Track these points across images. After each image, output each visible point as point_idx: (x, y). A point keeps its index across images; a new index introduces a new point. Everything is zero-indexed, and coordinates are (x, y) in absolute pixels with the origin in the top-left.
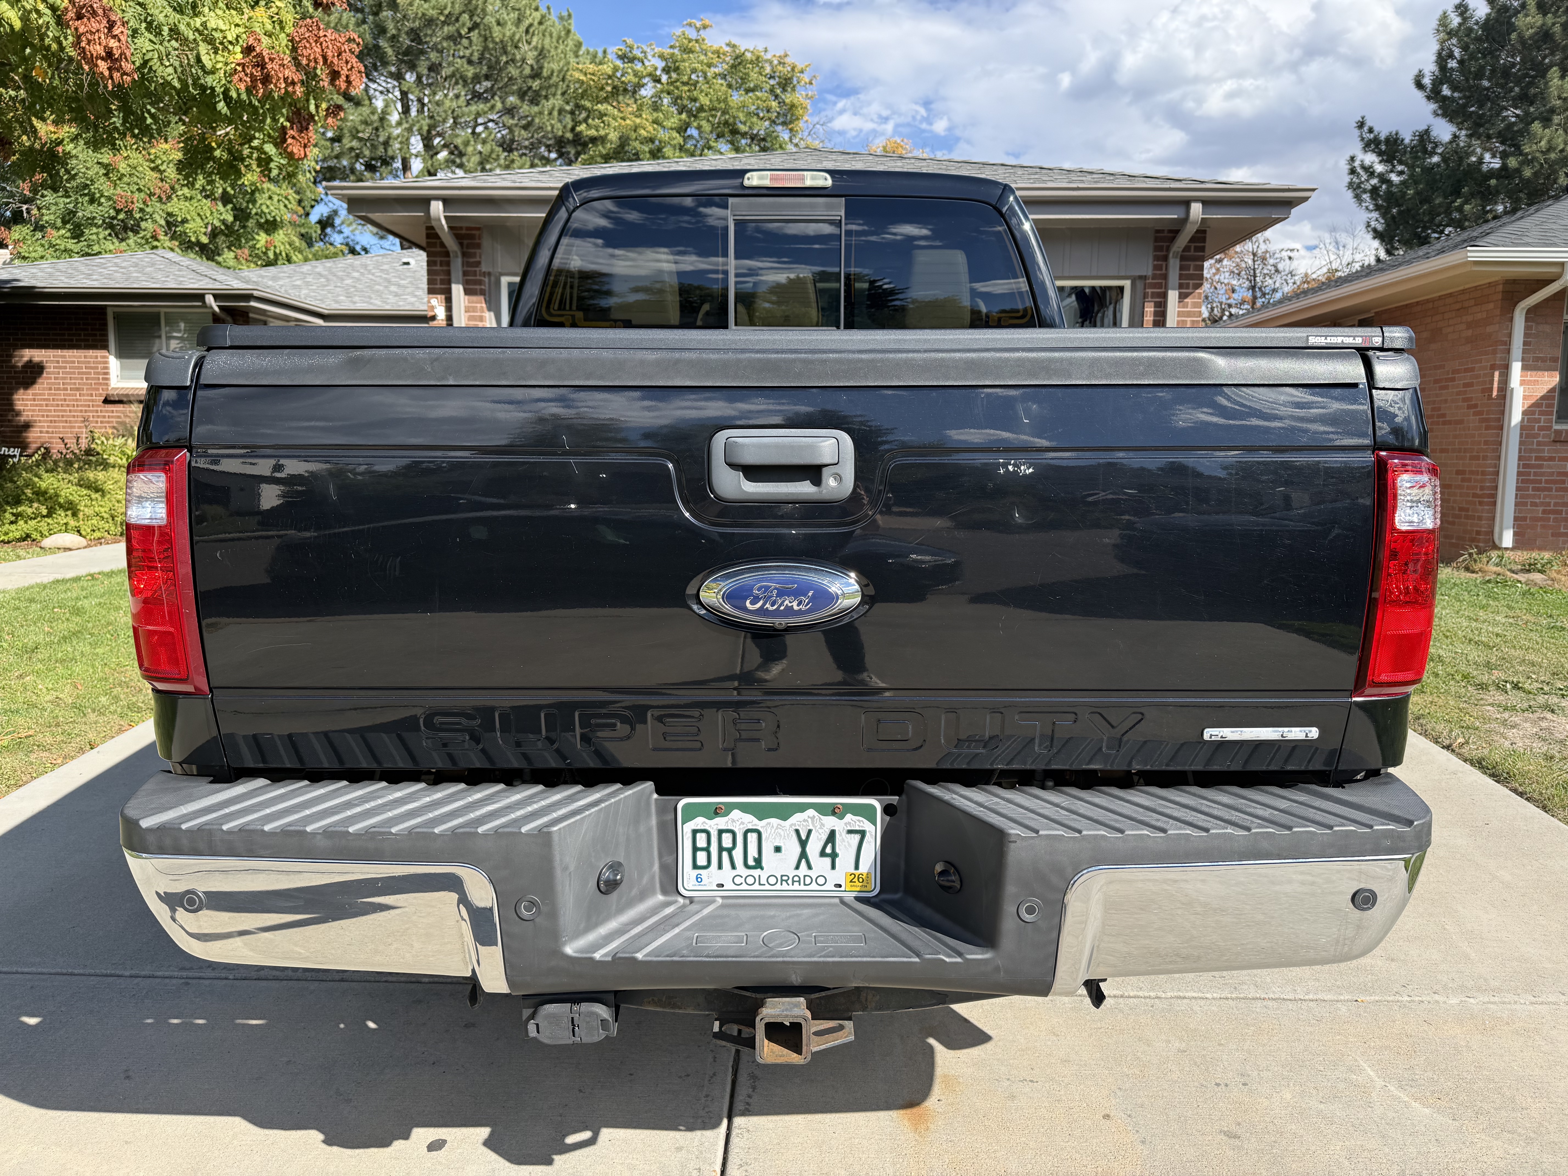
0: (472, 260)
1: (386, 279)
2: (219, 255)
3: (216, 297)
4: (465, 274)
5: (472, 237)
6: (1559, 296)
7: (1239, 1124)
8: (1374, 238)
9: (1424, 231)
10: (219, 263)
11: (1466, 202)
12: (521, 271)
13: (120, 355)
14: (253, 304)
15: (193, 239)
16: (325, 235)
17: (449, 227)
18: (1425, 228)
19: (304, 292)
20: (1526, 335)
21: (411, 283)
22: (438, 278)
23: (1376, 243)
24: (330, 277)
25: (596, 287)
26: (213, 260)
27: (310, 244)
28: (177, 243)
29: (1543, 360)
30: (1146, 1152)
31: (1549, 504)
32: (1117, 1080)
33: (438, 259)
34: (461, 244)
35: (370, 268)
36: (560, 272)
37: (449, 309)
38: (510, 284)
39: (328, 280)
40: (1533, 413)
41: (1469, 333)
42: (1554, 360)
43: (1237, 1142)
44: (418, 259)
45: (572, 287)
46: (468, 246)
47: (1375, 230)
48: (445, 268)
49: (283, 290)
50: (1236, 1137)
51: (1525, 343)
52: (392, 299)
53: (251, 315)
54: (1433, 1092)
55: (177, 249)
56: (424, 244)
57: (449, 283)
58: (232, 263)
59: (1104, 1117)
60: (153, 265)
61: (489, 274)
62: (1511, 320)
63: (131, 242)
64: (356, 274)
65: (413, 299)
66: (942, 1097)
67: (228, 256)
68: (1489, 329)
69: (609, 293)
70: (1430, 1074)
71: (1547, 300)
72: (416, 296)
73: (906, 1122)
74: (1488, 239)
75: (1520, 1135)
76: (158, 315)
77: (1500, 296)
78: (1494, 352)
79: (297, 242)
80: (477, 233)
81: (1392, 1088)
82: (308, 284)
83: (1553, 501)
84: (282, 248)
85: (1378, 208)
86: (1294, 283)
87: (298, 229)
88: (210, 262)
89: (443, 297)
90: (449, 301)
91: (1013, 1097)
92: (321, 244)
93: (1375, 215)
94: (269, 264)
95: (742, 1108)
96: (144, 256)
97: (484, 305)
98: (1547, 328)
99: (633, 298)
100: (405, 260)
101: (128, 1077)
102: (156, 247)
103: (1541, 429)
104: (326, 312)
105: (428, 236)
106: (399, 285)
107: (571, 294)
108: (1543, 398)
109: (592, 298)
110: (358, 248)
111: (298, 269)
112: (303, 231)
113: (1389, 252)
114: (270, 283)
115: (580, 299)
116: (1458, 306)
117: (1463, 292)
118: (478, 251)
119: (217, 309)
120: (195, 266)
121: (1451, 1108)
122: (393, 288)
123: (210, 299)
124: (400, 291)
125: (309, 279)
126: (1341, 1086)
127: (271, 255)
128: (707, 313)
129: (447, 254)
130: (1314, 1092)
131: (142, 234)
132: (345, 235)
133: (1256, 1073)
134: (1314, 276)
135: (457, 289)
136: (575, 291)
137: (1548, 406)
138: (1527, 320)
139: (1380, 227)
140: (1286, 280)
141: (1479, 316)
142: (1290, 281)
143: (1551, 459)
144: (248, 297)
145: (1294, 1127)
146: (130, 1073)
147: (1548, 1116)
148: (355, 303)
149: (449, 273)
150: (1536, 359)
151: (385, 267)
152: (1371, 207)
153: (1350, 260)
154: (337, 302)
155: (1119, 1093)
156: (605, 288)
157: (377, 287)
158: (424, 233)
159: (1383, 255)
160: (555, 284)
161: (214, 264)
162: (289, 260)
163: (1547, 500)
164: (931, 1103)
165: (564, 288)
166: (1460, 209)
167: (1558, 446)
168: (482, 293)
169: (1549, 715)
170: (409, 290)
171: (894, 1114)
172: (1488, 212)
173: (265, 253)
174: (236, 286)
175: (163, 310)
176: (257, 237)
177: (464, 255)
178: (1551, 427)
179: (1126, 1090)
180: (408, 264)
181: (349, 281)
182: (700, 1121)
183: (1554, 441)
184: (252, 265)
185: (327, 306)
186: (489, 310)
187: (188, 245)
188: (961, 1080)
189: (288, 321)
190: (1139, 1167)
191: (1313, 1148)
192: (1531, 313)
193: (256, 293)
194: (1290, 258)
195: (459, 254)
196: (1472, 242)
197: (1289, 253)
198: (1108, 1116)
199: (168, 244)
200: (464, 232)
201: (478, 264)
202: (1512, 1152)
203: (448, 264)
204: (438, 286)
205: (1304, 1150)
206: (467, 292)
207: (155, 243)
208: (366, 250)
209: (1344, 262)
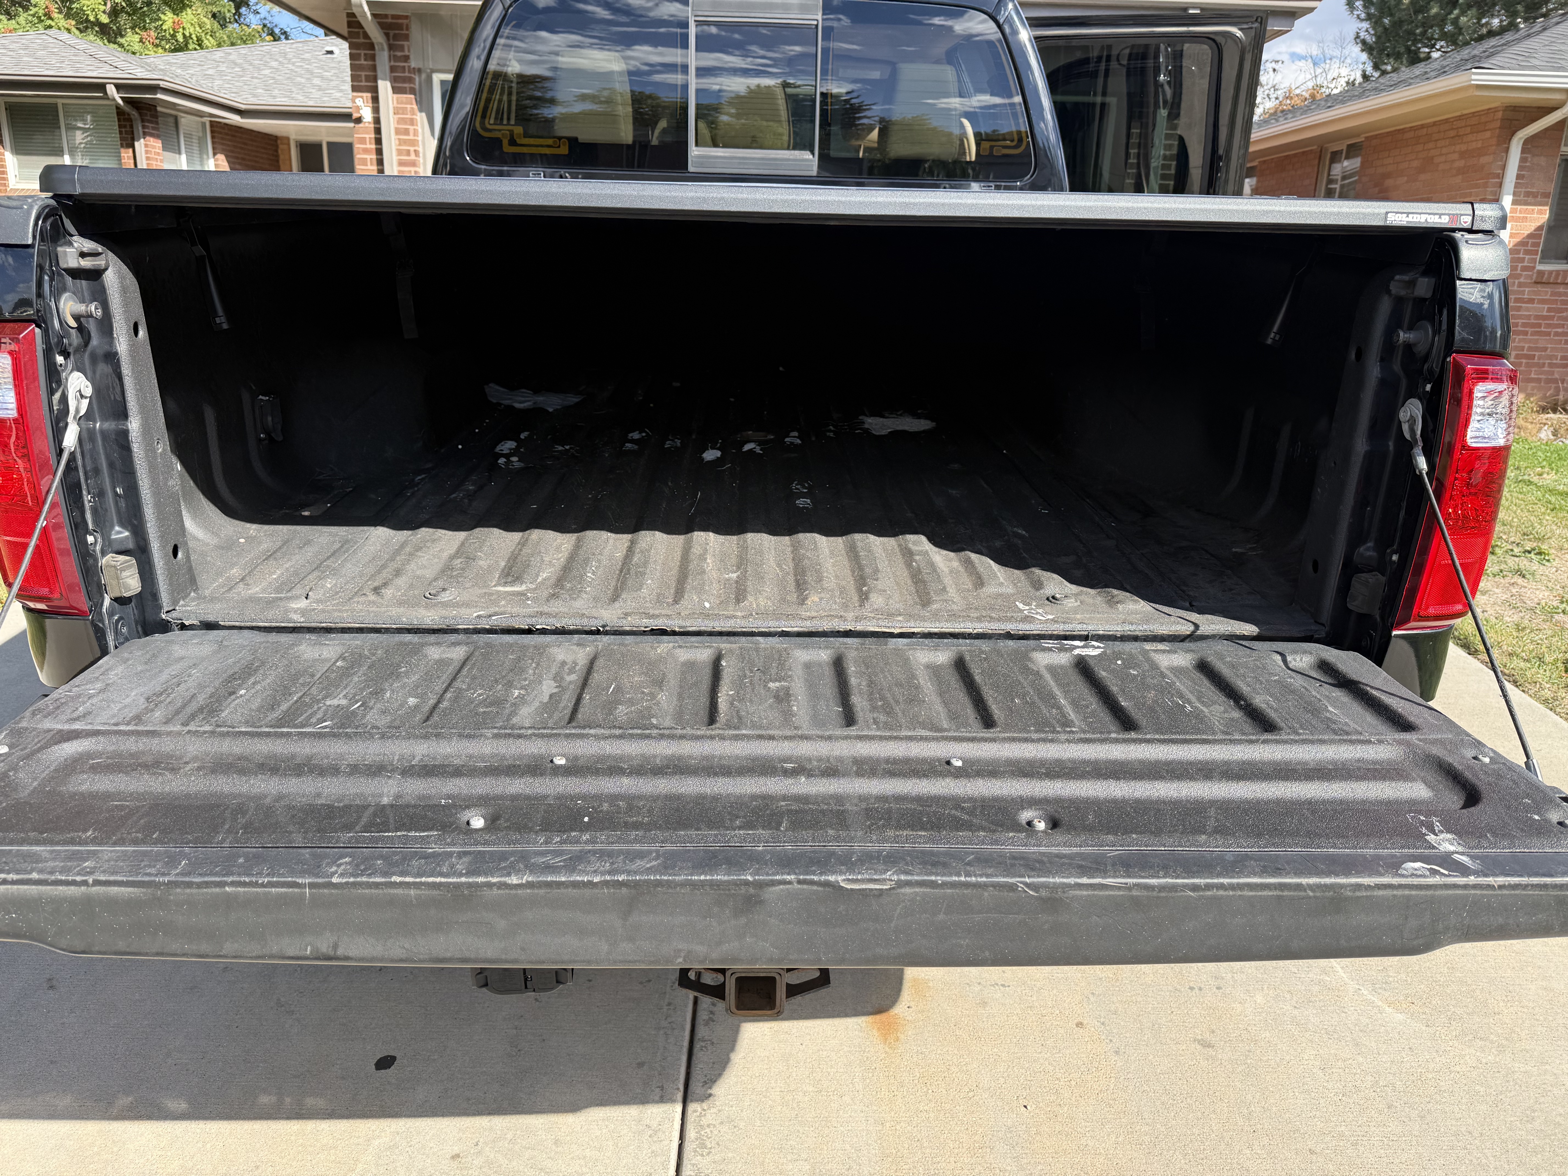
0: (399, 54)
1: (308, 70)
2: (122, 36)
3: (118, 87)
4: (393, 69)
5: (399, 27)
6: (1560, 125)
7: (1213, 1032)
8: (1363, 51)
9: (1414, 44)
10: (121, 45)
11: (1463, 13)
12: (454, 67)
13: (18, 150)
14: (159, 96)
15: (92, 18)
16: (240, 15)
17: (373, 15)
18: (1415, 42)
19: (217, 82)
20: (1520, 168)
21: (335, 75)
22: (363, 74)
23: (1364, 56)
24: (246, 66)
25: (538, 94)
26: (115, 43)
27: (223, 26)
28: (74, 23)
29: (1535, 195)
30: (1119, 1064)
31: (1523, 348)
32: (1089, 984)
33: (362, 52)
34: (387, 35)
35: (290, 56)
36: (497, 75)
37: (376, 110)
38: (443, 82)
39: (244, 70)
40: (1518, 252)
41: (1461, 163)
42: (1546, 195)
43: (1211, 1052)
44: (341, 49)
45: (510, 94)
46: (396, 37)
47: (1364, 42)
48: (371, 63)
49: (193, 81)
50: (1210, 1046)
51: (1519, 177)
52: (316, 94)
53: (159, 109)
54: (1407, 996)
55: (74, 30)
56: (346, 34)
57: (375, 79)
58: (137, 47)
59: (1077, 1025)
60: (45, 48)
61: (419, 71)
62: (1507, 150)
63: (22, 19)
64: (274, 64)
65: (339, 95)
66: (912, 1004)
67: (131, 38)
68: (1484, 160)
69: (552, 101)
70: (1403, 976)
71: (1547, 130)
72: (341, 91)
73: (875, 1032)
74: (1496, 60)
75: (1492, 1042)
76: (55, 107)
77: (1498, 124)
78: (1486, 185)
79: (208, 23)
80: (405, 21)
81: (1365, 993)
82: (221, 73)
83: (1527, 346)
84: (192, 30)
85: (1369, 17)
86: (1277, 98)
87: (210, 8)
88: (112, 45)
89: (369, 95)
90: (375, 100)
91: (984, 1004)
92: (236, 25)
93: (1366, 25)
94: (178, 49)
95: (705, 1017)
96: (36, 38)
97: (415, 106)
98: (1542, 161)
99: (578, 108)
100: (329, 49)
101: (51, 987)
102: (50, 27)
103: (1524, 269)
104: (243, 107)
105: (350, 24)
106: (322, 78)
107: (510, 102)
108: (1530, 236)
109: (535, 107)
110: (277, 31)
111: (209, 56)
112: (215, 10)
113: (1376, 67)
114: (179, 71)
115: (520, 108)
116: (1452, 133)
117: (1460, 118)
118: (405, 43)
119: (120, 102)
120: (92, 50)
121: (1425, 1013)
122: (316, 81)
123: (111, 90)
124: (324, 85)
125: (223, 67)
126: (1316, 988)
127: (180, 38)
128: (664, 131)
129: (371, 46)
130: (1288, 996)
131: (33, 10)
132: (262, 16)
133: (1230, 975)
134: (1298, 92)
135: (384, 87)
136: (514, 98)
137: (1534, 245)
138: (1523, 151)
139: (1370, 39)
140: (1268, 95)
141: (1474, 145)
142: (1273, 96)
143: (1531, 301)
144: (155, 89)
145: (1268, 1035)
146: (54, 983)
147: (1520, 1021)
148: (275, 97)
149: (374, 68)
150: (1528, 194)
151: (307, 56)
152: (1363, 16)
153: (1335, 75)
154: (255, 96)
155: (1092, 999)
156: (549, 95)
157: (299, 79)
158: (344, 20)
159: (1369, 69)
160: (492, 90)
161: (116, 46)
162: (200, 43)
163: (1522, 344)
164: (900, 1009)
165: (502, 94)
166: (1455, 22)
167: (1539, 288)
168: (412, 91)
169: (1520, 581)
170: (333, 84)
171: (862, 1021)
172: (1482, 26)
173: (173, 36)
174: (139, 75)
175: (60, 101)
176: (162, 16)
177: (391, 47)
178: (1534, 267)
179: (1099, 995)
180: (331, 52)
181: (267, 72)
182: (662, 1032)
183: (1536, 283)
184: (160, 50)
185: (243, 101)
186: (421, 111)
187: (85, 25)
188: (931, 984)
189: (202, 117)
190: (1113, 1080)
191: (1288, 1058)
192: (1529, 144)
193: (162, 84)
194: (1274, 70)
195: (386, 47)
196: (1477, 63)
197: (1274, 65)
198: (1081, 1024)
199: (62, 23)
200: (390, 20)
201: (406, 58)
202: (1484, 1061)
203: (373, 58)
204: (363, 84)
205: (1278, 1059)
206: (396, 90)
207: (49, 22)
208: (285, 34)
209: (1330, 77)
